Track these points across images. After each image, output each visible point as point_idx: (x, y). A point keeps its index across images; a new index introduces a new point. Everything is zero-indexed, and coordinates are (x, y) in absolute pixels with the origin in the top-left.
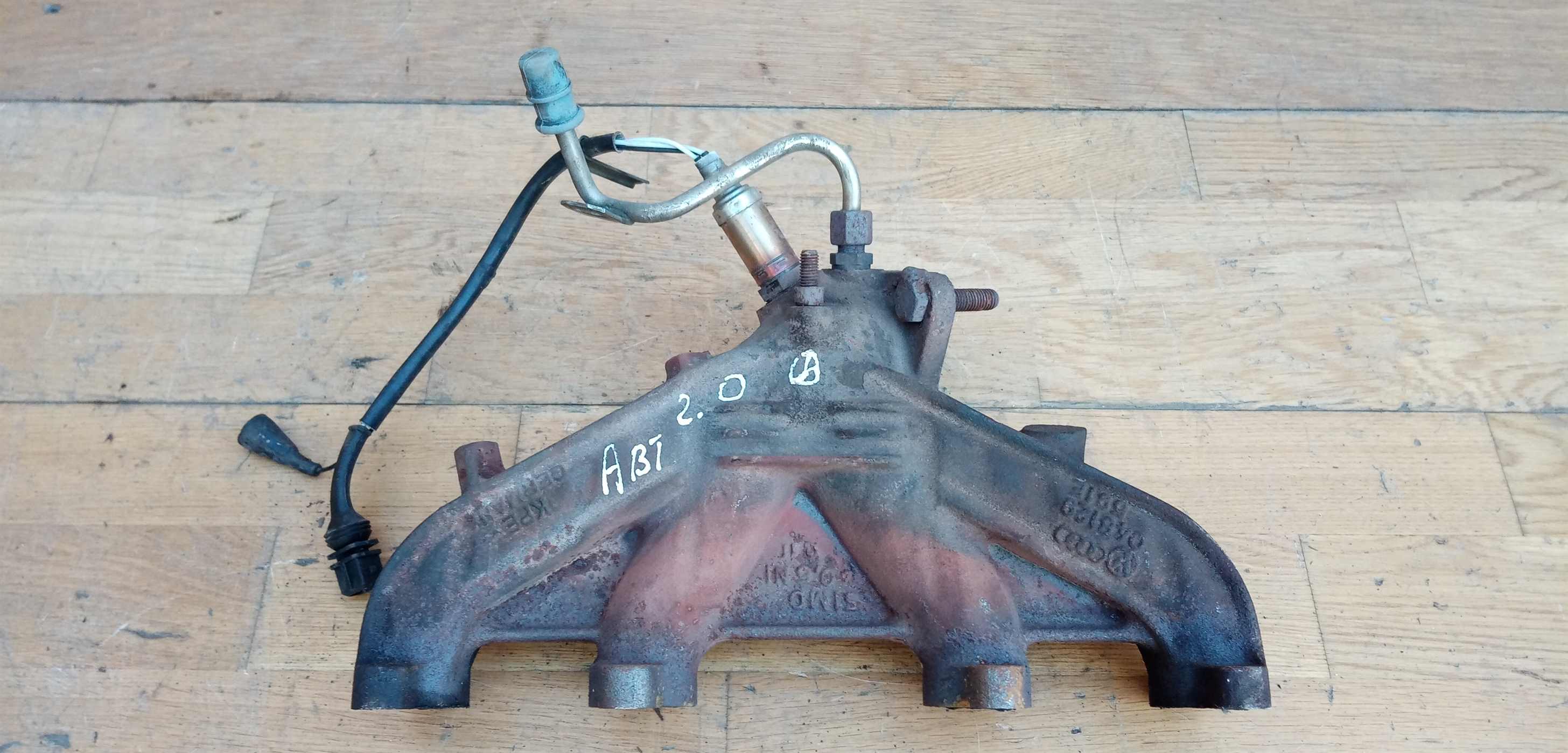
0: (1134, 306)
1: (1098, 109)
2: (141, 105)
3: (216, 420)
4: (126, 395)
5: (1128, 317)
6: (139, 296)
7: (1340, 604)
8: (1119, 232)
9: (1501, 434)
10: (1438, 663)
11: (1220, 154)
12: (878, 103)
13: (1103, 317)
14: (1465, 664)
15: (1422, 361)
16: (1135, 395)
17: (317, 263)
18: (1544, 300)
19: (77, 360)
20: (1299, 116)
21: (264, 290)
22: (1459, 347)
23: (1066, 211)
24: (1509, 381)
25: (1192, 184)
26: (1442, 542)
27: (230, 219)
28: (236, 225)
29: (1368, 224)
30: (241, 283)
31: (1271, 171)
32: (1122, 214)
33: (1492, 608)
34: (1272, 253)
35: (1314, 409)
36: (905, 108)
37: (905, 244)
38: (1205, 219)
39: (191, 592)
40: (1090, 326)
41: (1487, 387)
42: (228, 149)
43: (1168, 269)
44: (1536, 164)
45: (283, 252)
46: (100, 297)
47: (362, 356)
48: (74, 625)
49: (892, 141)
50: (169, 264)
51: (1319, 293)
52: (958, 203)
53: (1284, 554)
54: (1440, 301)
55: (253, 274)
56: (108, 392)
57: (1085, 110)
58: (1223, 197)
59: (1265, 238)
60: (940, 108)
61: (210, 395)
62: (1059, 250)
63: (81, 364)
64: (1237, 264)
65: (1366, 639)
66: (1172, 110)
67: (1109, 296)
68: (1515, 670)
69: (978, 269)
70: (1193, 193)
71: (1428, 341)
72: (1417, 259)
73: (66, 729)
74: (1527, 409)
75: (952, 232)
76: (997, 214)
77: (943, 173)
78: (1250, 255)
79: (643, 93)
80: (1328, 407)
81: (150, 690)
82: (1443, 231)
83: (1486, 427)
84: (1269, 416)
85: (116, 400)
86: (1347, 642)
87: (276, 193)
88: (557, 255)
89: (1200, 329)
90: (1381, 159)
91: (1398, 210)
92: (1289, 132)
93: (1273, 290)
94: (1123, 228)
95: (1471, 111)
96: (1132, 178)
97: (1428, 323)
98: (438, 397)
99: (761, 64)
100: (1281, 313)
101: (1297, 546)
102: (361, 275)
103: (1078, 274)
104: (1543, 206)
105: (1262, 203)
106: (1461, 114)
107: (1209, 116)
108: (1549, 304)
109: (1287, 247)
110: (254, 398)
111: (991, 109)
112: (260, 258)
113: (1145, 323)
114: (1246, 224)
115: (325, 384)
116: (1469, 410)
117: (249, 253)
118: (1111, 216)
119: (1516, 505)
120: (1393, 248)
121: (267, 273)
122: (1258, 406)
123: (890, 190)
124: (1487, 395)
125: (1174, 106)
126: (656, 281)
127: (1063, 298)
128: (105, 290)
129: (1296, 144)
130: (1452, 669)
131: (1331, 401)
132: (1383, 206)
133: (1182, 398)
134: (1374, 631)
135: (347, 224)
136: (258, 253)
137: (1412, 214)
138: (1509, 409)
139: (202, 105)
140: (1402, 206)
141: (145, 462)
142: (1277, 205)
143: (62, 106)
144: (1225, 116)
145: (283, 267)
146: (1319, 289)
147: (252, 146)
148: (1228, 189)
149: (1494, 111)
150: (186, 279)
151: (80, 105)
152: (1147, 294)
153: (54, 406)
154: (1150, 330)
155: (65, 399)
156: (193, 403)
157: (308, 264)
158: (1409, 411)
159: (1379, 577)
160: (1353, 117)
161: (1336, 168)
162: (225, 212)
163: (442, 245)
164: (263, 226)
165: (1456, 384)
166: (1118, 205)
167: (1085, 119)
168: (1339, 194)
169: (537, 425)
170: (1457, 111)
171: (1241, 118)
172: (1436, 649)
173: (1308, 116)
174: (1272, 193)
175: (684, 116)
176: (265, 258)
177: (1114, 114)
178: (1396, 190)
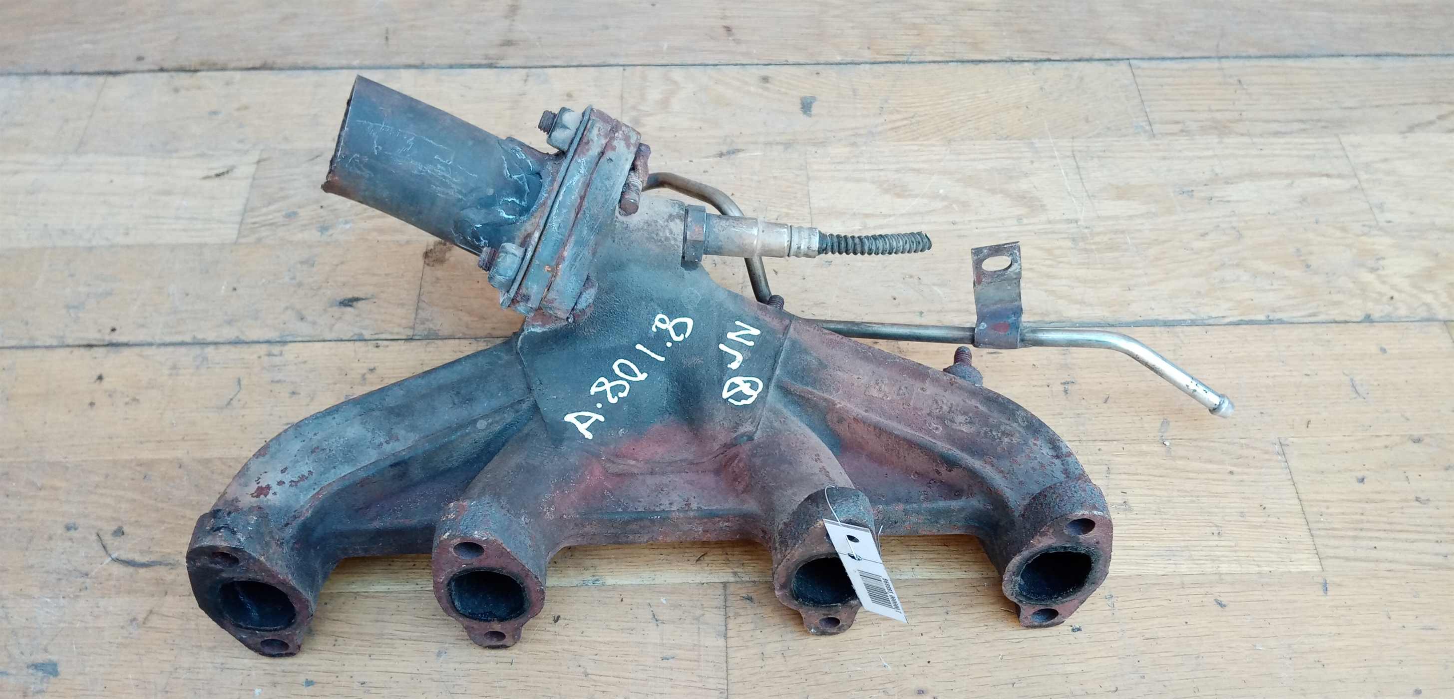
0: (1099, 234)
1: (1049, 60)
2: (129, 76)
3: (205, 359)
4: (116, 338)
5: (1094, 243)
6: (128, 247)
7: (1325, 501)
8: (1078, 167)
10: (1427, 553)
11: (1168, 97)
12: (838, 59)
13: (1069, 244)
15: (1379, 276)
16: (1107, 314)
17: (302, 212)
19: (68, 307)
20: (1240, 63)
21: (252, 239)
22: (1413, 263)
23: (1027, 150)
25: (1143, 124)
26: (1418, 441)
27: (218, 175)
28: (224, 180)
29: (1314, 156)
30: (229, 232)
31: (1218, 111)
32: (1080, 151)
34: (1227, 183)
35: (1281, 322)
36: (866, 63)
37: (873, 182)
38: (1161, 154)
39: (182, 522)
40: (1058, 252)
41: (1444, 298)
42: (215, 113)
43: (1128, 199)
45: (269, 204)
46: (90, 249)
47: (350, 296)
48: (63, 556)
49: (855, 91)
50: (158, 217)
51: (1275, 217)
52: (921, 145)
53: (1267, 456)
54: (1389, 222)
55: (241, 223)
56: (98, 336)
57: (1036, 61)
58: (1174, 134)
59: (1218, 170)
60: (899, 62)
61: (200, 336)
62: (1024, 185)
63: (71, 311)
64: (1194, 193)
65: (1354, 533)
66: (1118, 60)
67: (1075, 225)
69: (945, 203)
70: (1145, 132)
71: (1384, 258)
72: (1365, 185)
73: (54, 658)
75: (918, 171)
76: (959, 154)
77: (906, 119)
78: (1206, 185)
79: (613, 55)
80: (1295, 320)
81: (140, 618)
82: (1386, 160)
83: (1447, 334)
84: (1240, 330)
85: (106, 343)
86: (1334, 537)
87: (262, 150)
89: (1164, 253)
90: (1320, 99)
91: (1341, 143)
92: (1231, 76)
93: (1231, 216)
94: (1081, 164)
95: (1399, 55)
96: (1087, 120)
97: (1381, 243)
98: (426, 333)
99: (725, 27)
100: (1240, 236)
101: (1277, 448)
102: (346, 222)
103: (1042, 206)
105: (1213, 139)
106: (1389, 58)
107: (1154, 64)
109: (1240, 177)
110: (243, 338)
111: (947, 62)
112: (247, 210)
113: (1111, 248)
114: (1200, 158)
115: (314, 323)
116: (1428, 320)
117: (238, 205)
118: (1069, 154)
120: (1340, 176)
121: (254, 223)
122: (1227, 320)
123: (856, 135)
124: (1445, 305)
125: (1120, 56)
127: (1030, 227)
128: (94, 243)
129: (1239, 87)
130: (1440, 560)
131: (1295, 314)
132: (1326, 140)
133: (1153, 316)
134: (1361, 526)
136: (246, 205)
137: (1354, 146)
139: (189, 74)
140: (1345, 139)
141: (135, 400)
142: (1227, 140)
143: (53, 78)
144: (1168, 64)
145: (270, 217)
146: (1274, 214)
147: (238, 109)
148: (1180, 127)
149: (1421, 55)
150: (174, 230)
151: (71, 77)
152: (1111, 222)
153: (44, 350)
154: (1116, 254)
155: (55, 343)
156: (182, 344)
157: (295, 214)
158: (1372, 322)
159: (1360, 475)
160: (1290, 62)
161: (1278, 107)
162: (212, 169)
164: (250, 180)
165: (1414, 296)
166: (1075, 144)
167: (1037, 69)
168: (1283, 129)
170: (1387, 55)
171: (1185, 65)
172: (1423, 540)
173: (1249, 63)
174: (1221, 129)
175: (654, 74)
176: (252, 210)
177: (1064, 65)
178: (1337, 125)
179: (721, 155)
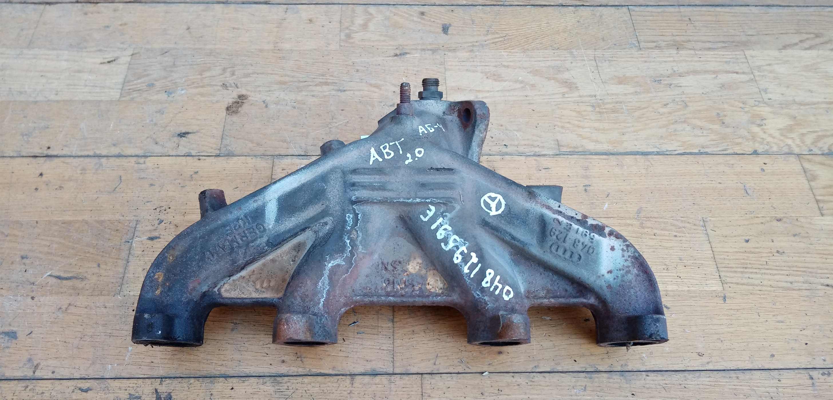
0: (607, 103)
1: (583, 5)
2: (59, 5)
3: (101, 165)
4: (50, 152)
5: (605, 109)
6: (58, 102)
7: (727, 252)
8: (597, 66)
9: (807, 165)
10: (781, 281)
11: (649, 27)
12: (464, 2)
13: (590, 109)
14: (796, 282)
15: (763, 129)
16: (610, 148)
17: (158, 84)
18: (825, 98)
19: (23, 135)
20: (690, 9)
21: (128, 98)
22: (782, 122)
23: (569, 56)
24: (809, 139)
25: (635, 42)
26: (779, 220)
27: (109, 62)
28: (112, 65)
29: (730, 62)
30: (115, 94)
31: (677, 35)
32: (598, 57)
33: (808, 253)
34: (680, 76)
35: (707, 154)
36: (480, 5)
37: (482, 73)
39: (87, 255)
40: (584, 113)
41: (798, 142)
42: (108, 27)
43: (625, 84)
44: (816, 32)
45: (139, 79)
46: (36, 102)
47: (184, 131)
48: (20, 273)
49: (473, 21)
50: (75, 85)
51: (706, 96)
52: (510, 52)
53: (695, 227)
54: (770, 99)
55: (122, 90)
56: (40, 151)
57: (576, 6)
58: (652, 48)
59: (675, 69)
60: (498, 5)
61: (98, 152)
62: (566, 75)
63: (25, 137)
64: (662, 82)
65: (742, 270)
66: (622, 6)
67: (594, 98)
68: (822, 285)
69: (522, 85)
70: (636, 46)
71: (765, 119)
72: (757, 78)
73: (15, 329)
74: (820, 153)
75: (508, 67)
76: (531, 57)
77: (502, 37)
78: (668, 77)
80: (714, 153)
81: (64, 308)
82: (769, 65)
83: (798, 162)
84: (684, 158)
85: (45, 155)
86: (731, 271)
87: (134, 48)
88: (292, 79)
89: (643, 114)
90: (735, 30)
91: (745, 55)
92: (685, 16)
93: (681, 94)
94: (600, 64)
95: (780, 6)
96: (603, 40)
97: (765, 110)
98: (227, 152)
100: (687, 106)
101: (702, 223)
102: (182, 90)
103: (576, 87)
104: (821, 52)
105: (674, 52)
106: (775, 8)
107: (642, 8)
108: (827, 100)
109: (688, 73)
110: (123, 154)
111: (526, 5)
112: (125, 82)
113: (614, 111)
114: (665, 62)
115: (163, 146)
116: (789, 154)
117: (120, 79)
118: (593, 58)
119: (817, 201)
120: (743, 73)
121: (129, 89)
122: (676, 152)
123: (473, 46)
124: (798, 146)
125: (623, 4)
126: (347, 92)
127: (569, 99)
128: (38, 99)
129: (690, 22)
130: (789, 285)
131: (715, 149)
132: (737, 53)
133: (635, 149)
134: (746, 266)
135: (174, 64)
136: (125, 79)
137: (752, 57)
138: (811, 153)
139: (93, 5)
140: (748, 53)
141: (61, 187)
142: (681, 52)
143: (14, 5)
144: (650, 9)
145: (139, 86)
146: (705, 94)
147: (121, 25)
148: (655, 44)
149: (792, 6)
150: (84, 92)
151: (25, 5)
152: (614, 97)
153: (9, 159)
154: (616, 115)
155: (15, 155)
156: (88, 156)
157: (153, 84)
158: (757, 154)
159: (747, 238)
160: (718, 9)
161: (711, 34)
162: (106, 58)
163: (228, 74)
164: (127, 65)
165: (781, 140)
166: (596, 53)
167: (576, 11)
168: (713, 46)
169: (283, 166)
170: (773, 6)
171: (660, 9)
172: (779, 274)
173: (695, 9)
174: (678, 46)
175: (359, 9)
176: (129, 82)
177: (592, 8)
178: (745, 45)
179: (396, 55)
